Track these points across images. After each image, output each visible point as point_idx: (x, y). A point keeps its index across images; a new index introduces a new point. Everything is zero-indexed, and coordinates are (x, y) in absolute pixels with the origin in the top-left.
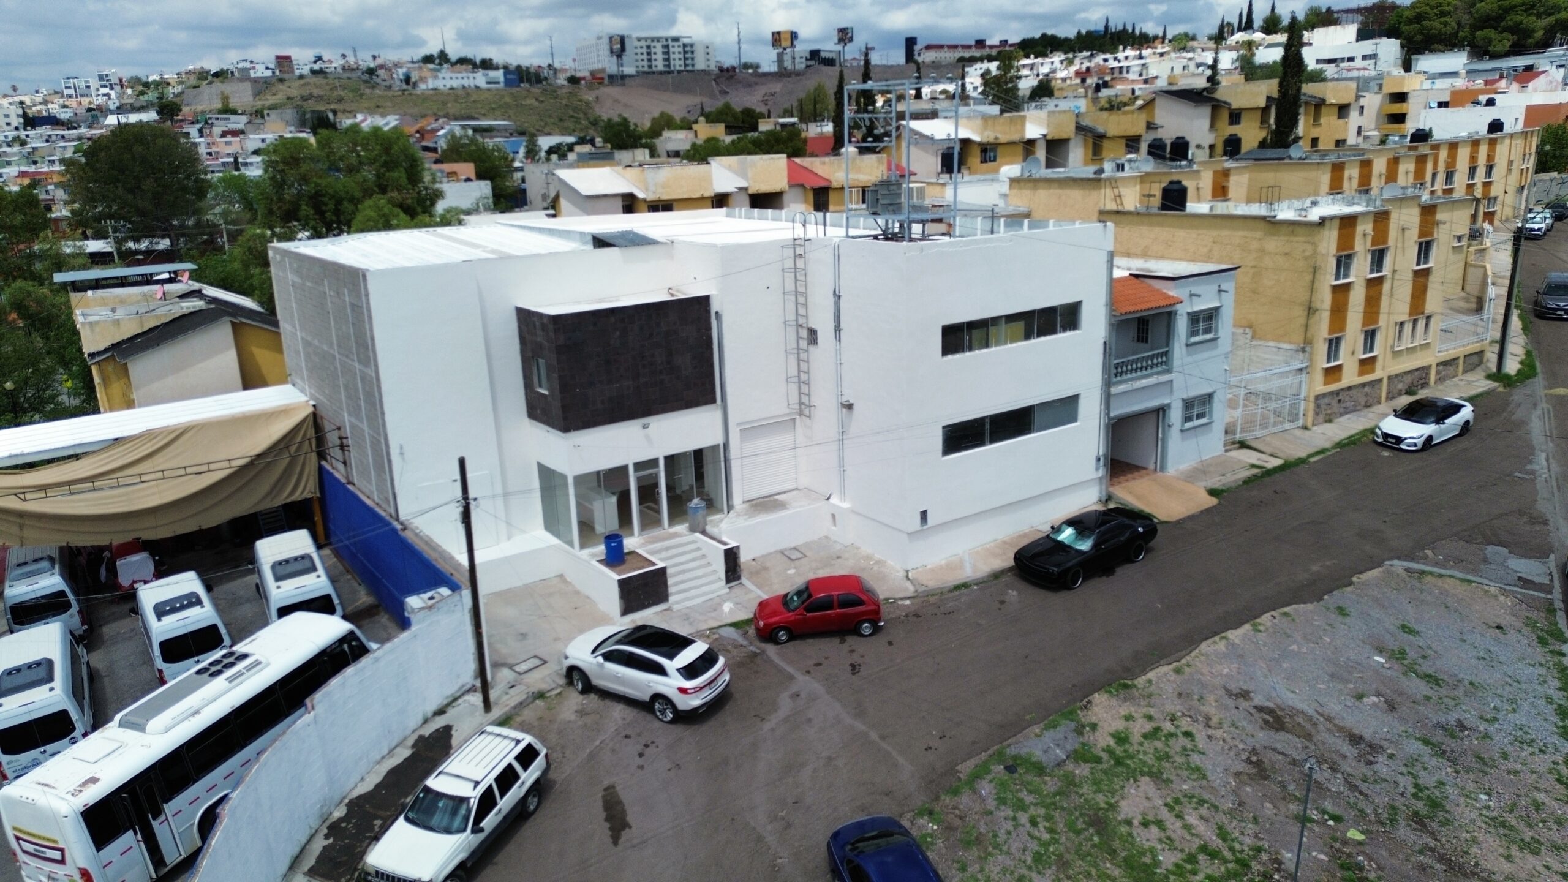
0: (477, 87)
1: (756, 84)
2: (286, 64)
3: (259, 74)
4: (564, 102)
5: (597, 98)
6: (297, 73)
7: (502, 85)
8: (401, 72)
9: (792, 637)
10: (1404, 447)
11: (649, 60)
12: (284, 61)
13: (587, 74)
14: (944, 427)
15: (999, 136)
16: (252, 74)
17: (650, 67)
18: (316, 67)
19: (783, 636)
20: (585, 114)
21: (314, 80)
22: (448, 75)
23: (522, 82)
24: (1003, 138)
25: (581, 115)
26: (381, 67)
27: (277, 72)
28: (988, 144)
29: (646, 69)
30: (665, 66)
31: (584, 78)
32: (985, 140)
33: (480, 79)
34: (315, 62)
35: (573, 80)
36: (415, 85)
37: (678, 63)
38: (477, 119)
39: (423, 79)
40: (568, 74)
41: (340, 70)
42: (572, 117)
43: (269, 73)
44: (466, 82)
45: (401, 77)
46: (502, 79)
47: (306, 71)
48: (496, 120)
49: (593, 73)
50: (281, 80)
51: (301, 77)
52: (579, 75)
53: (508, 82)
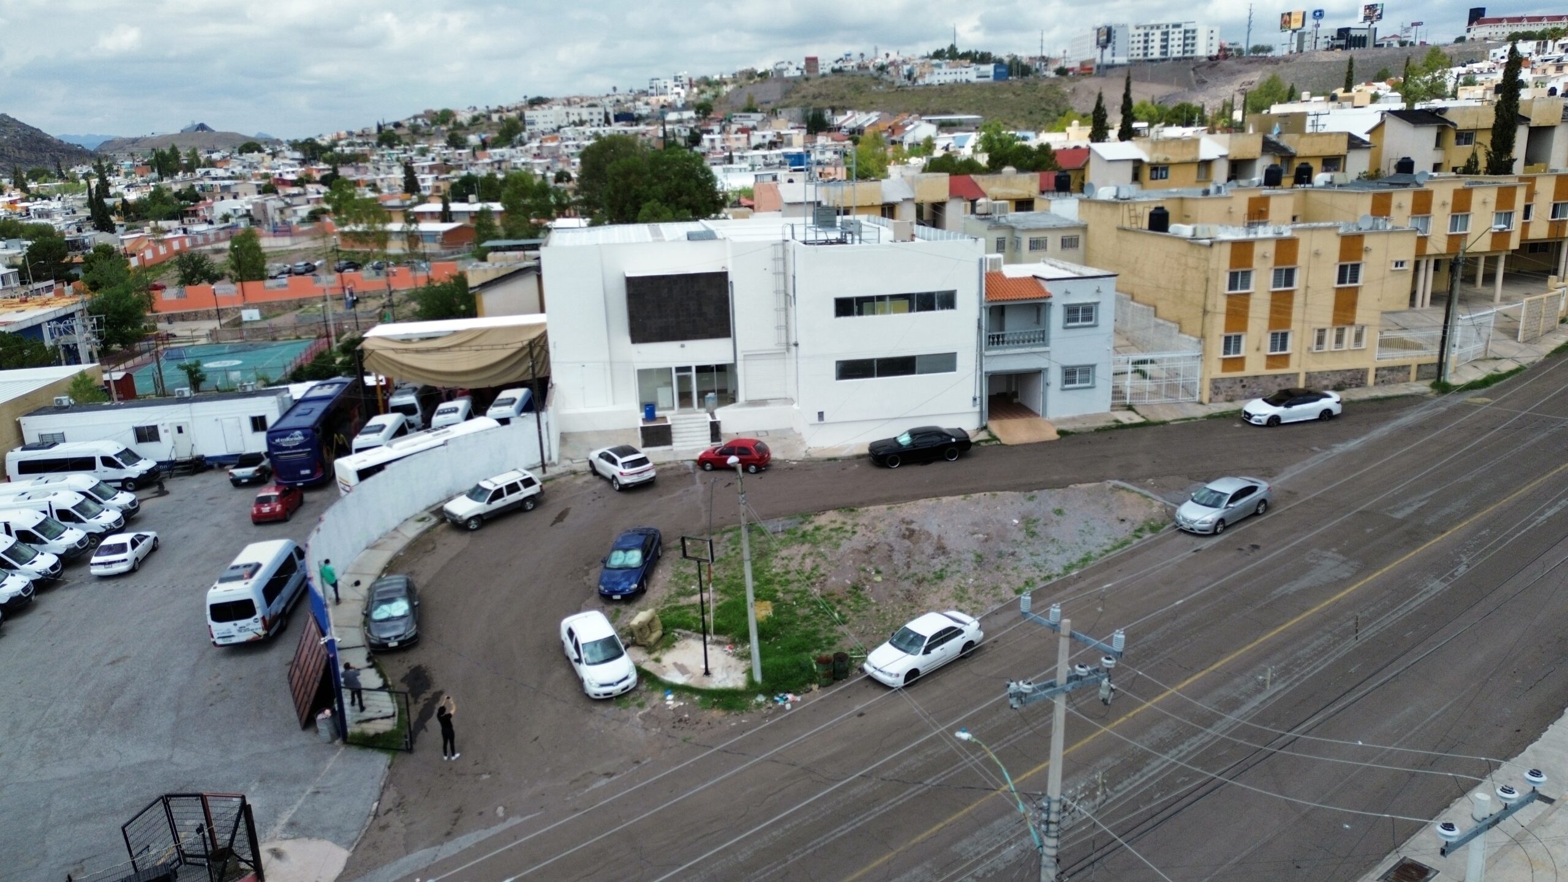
0: (968, 81)
1: (1240, 72)
2: (813, 64)
3: (791, 74)
4: (1040, 95)
5: (1074, 90)
6: (821, 72)
7: (991, 78)
8: (906, 68)
9: (714, 469)
10: (1252, 422)
11: (1146, 48)
12: (812, 62)
13: (1076, 65)
14: (838, 362)
15: (1169, 156)
16: (786, 74)
17: (1145, 55)
18: (837, 66)
19: (708, 466)
20: (1057, 106)
21: (834, 78)
22: (945, 69)
23: (1011, 74)
24: (1173, 159)
25: (1053, 108)
26: (892, 63)
27: (805, 72)
28: (1157, 163)
29: (1141, 57)
30: (1162, 53)
31: (1072, 69)
32: (1154, 161)
33: (970, 73)
34: (837, 62)
35: (1062, 72)
36: (915, 80)
37: (1176, 49)
38: (953, 113)
39: (922, 75)
40: (1057, 66)
41: (855, 68)
42: (1043, 109)
43: (798, 73)
44: (958, 78)
45: (906, 73)
46: (992, 73)
47: (827, 70)
48: (969, 113)
49: (1083, 64)
50: (807, 79)
51: (824, 75)
52: (1068, 66)
53: (997, 76)
